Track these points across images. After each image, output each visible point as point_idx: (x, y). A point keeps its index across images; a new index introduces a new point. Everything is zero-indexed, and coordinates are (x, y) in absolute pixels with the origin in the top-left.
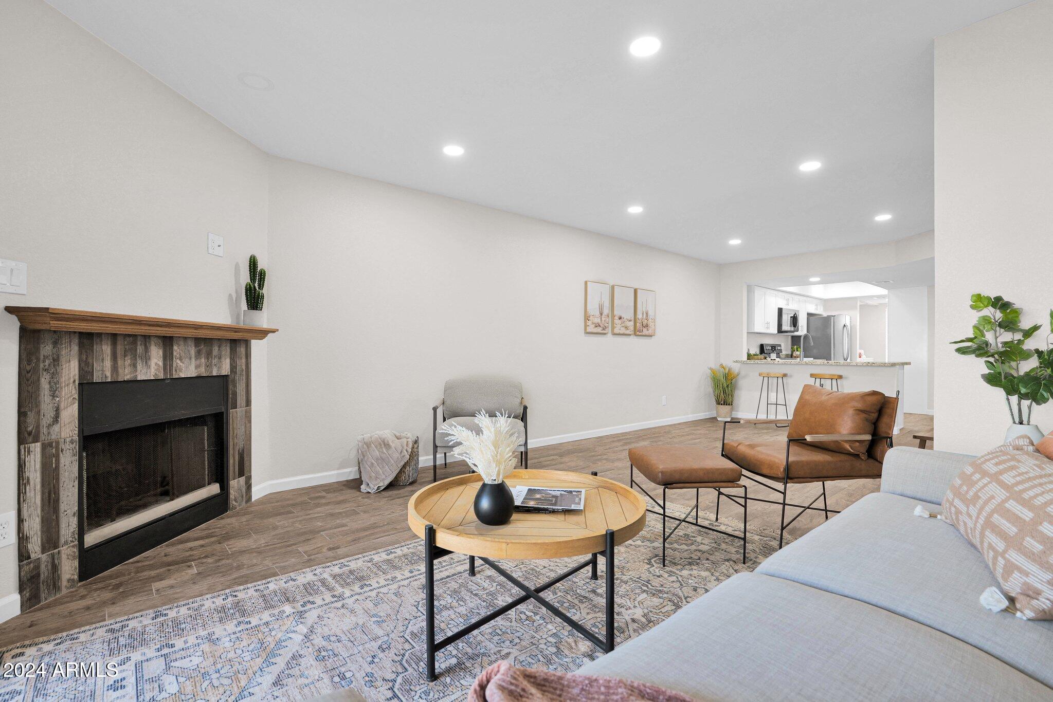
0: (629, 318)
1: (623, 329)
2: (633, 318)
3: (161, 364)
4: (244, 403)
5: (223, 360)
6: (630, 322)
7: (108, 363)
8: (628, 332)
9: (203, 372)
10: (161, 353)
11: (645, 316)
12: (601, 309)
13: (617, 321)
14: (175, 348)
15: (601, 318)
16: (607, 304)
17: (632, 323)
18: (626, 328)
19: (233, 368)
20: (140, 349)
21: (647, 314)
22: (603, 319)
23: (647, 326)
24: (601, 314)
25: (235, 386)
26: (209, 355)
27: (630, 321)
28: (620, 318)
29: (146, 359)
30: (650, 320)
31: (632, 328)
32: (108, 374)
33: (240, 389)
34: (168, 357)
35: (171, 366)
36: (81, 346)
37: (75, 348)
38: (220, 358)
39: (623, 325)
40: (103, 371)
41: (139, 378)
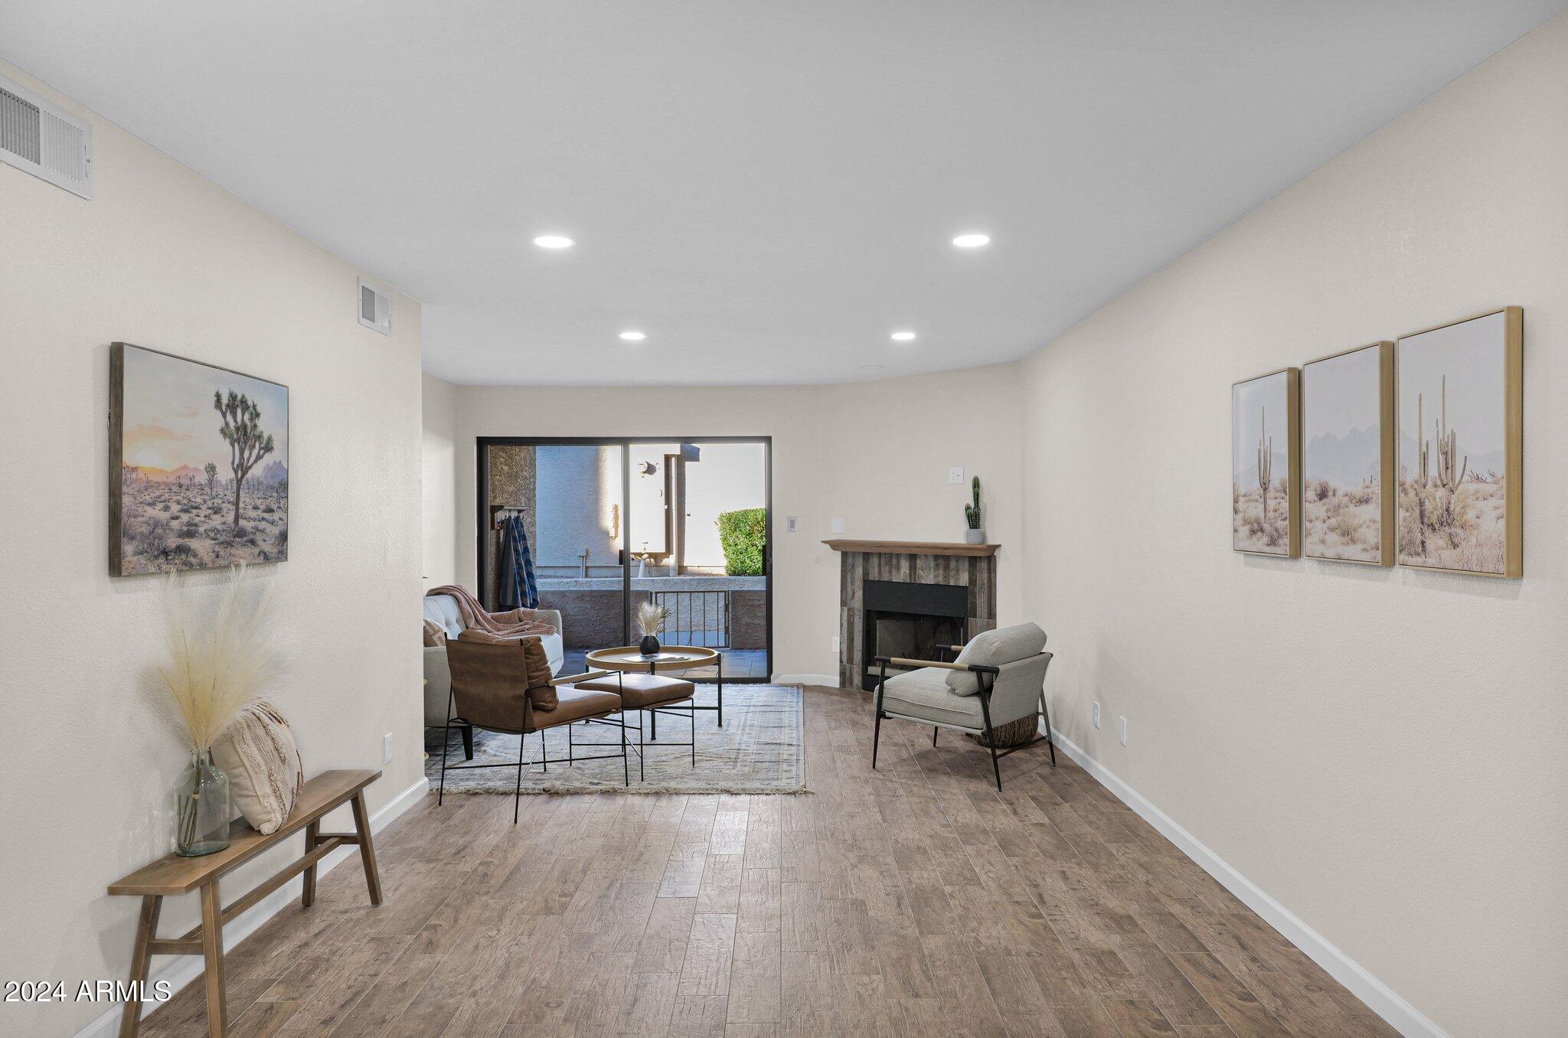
0: (1358, 491)
1: (1334, 538)
2: (1376, 488)
3: (907, 572)
4: (985, 615)
5: (961, 572)
6: (1364, 508)
7: (876, 570)
8: (1353, 552)
9: (941, 581)
10: (908, 564)
11: (1433, 471)
12: (1265, 467)
13: (1313, 509)
14: (918, 561)
15: (1265, 502)
16: (1281, 448)
17: (1372, 512)
18: (1348, 534)
19: (973, 580)
20: (894, 561)
21: (1448, 455)
22: (1272, 504)
23: (1448, 518)
24: (1265, 486)
25: (975, 597)
26: (947, 568)
27: (1364, 501)
28: (1323, 495)
29: (898, 568)
30: (1468, 487)
31: (1372, 535)
32: (877, 576)
33: (981, 601)
34: (913, 568)
35: (915, 574)
36: (864, 559)
37: (861, 560)
38: (958, 571)
39: (1333, 521)
40: (874, 575)
41: (894, 581)
